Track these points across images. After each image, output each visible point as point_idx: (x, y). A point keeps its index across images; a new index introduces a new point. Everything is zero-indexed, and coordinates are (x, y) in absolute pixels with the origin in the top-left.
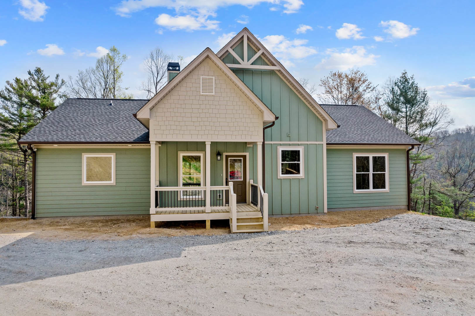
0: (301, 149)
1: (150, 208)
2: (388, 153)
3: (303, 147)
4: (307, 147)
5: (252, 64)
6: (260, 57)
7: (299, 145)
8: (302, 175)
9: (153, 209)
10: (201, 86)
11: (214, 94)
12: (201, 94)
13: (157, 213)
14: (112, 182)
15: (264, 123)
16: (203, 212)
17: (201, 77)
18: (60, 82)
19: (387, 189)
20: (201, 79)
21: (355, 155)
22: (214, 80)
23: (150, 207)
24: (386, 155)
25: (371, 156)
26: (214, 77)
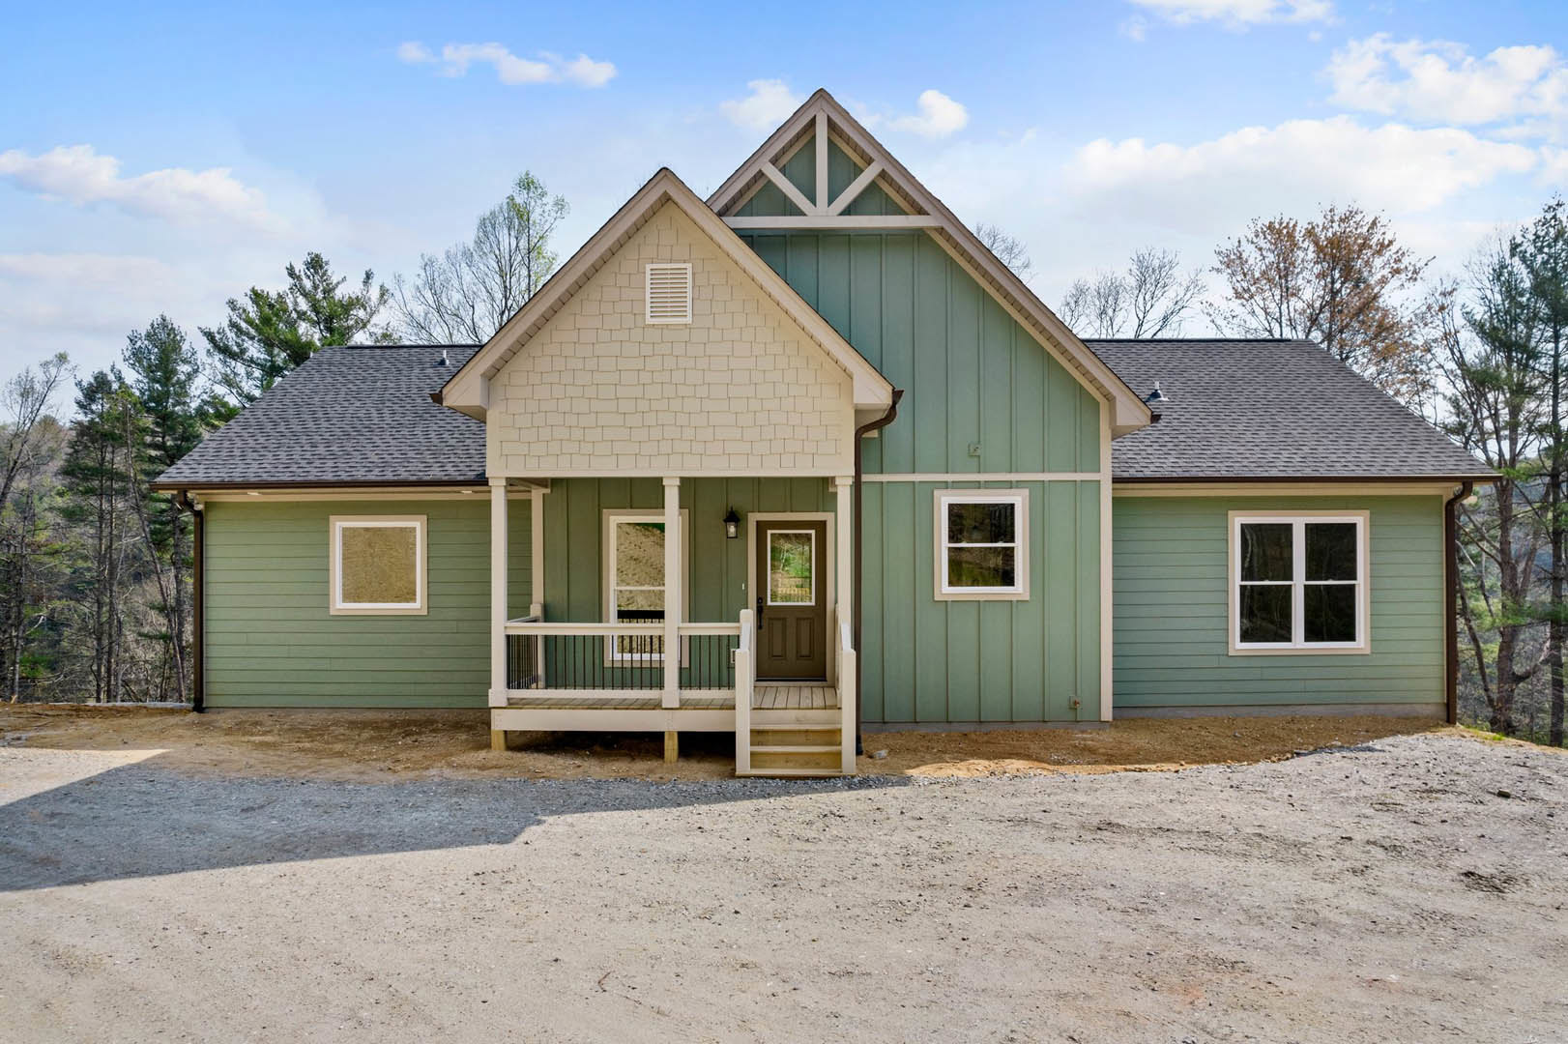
0: (1019, 500)
1: (490, 688)
2: (1368, 512)
3: (1026, 492)
4: (1041, 493)
5: (843, 213)
6: (873, 187)
7: (1010, 485)
8: (1020, 588)
9: (498, 692)
10: (648, 296)
11: (689, 320)
12: (649, 321)
13: (512, 704)
14: (418, 605)
15: (859, 412)
16: (657, 705)
17: (649, 267)
18: (374, 294)
19: (1362, 642)
20: (648, 272)
21: (1238, 520)
22: (689, 276)
23: (489, 685)
24: (1360, 520)
25: (1299, 523)
26: (689, 266)
